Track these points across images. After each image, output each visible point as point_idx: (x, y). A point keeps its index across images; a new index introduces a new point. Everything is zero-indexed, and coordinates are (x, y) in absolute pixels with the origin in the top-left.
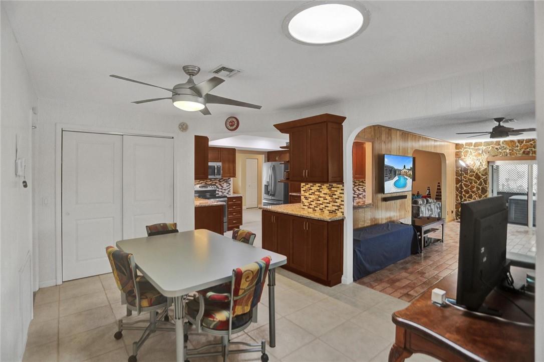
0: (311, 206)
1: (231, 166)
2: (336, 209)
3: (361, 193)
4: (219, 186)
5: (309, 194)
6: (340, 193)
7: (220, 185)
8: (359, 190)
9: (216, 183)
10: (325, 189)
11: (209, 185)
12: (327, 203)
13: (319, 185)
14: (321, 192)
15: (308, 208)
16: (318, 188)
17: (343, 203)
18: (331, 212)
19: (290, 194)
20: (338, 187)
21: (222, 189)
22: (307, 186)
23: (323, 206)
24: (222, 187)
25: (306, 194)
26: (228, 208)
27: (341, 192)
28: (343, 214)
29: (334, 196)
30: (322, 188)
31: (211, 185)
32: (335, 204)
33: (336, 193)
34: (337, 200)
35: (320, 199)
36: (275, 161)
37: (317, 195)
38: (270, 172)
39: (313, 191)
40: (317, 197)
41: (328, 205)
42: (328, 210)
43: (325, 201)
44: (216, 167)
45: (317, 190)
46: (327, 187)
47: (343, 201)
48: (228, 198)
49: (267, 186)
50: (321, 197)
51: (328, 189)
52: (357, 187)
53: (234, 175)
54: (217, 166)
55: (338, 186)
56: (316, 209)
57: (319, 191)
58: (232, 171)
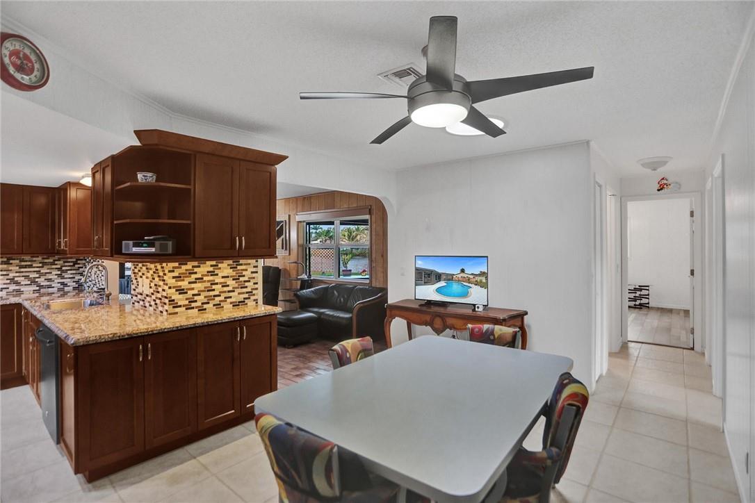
0: (193, 305)
2: (244, 299)
5: (190, 283)
6: (252, 272)
10: (225, 268)
12: (229, 292)
13: (214, 263)
14: (217, 275)
15: (187, 309)
16: (211, 269)
17: (256, 286)
18: (235, 305)
20: (249, 264)
22: (184, 267)
23: (222, 298)
25: (180, 283)
27: (254, 270)
28: (257, 303)
29: (242, 279)
30: (220, 268)
32: (245, 290)
33: (244, 273)
34: (247, 284)
35: (214, 287)
37: (208, 281)
39: (199, 276)
40: (209, 284)
41: (231, 294)
42: (231, 303)
43: (226, 289)
45: (208, 272)
46: (228, 265)
47: (257, 283)
50: (217, 284)
51: (231, 268)
55: (249, 261)
56: (205, 306)
57: (212, 273)
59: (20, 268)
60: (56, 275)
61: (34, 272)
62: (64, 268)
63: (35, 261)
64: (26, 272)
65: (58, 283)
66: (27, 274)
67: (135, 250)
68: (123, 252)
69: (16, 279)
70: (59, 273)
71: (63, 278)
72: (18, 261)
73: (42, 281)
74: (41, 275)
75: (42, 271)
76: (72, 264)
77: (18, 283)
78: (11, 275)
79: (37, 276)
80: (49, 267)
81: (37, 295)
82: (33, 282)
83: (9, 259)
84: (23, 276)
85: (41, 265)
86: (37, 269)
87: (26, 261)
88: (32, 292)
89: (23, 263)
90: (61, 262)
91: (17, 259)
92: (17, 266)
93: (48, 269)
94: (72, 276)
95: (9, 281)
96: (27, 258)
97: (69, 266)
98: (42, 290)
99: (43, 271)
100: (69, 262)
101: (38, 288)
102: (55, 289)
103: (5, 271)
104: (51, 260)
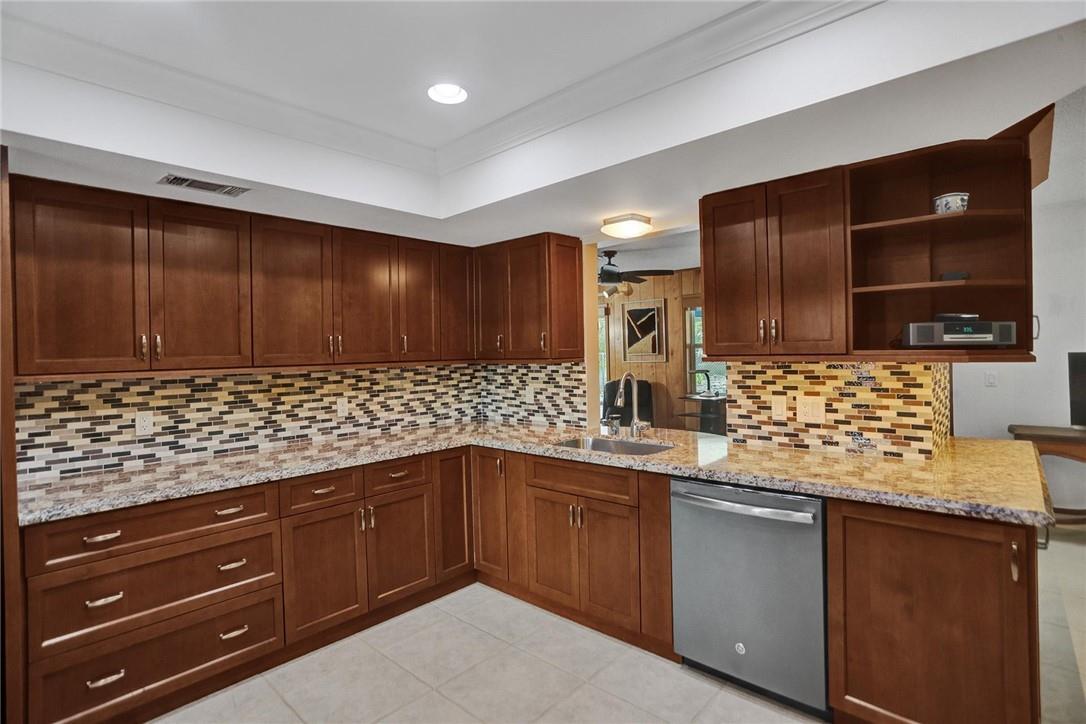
3: (394, 416)
8: (388, 409)
52: (381, 399)
59: (414, 385)
60: (453, 396)
61: (430, 391)
62: (461, 385)
63: (431, 373)
64: (421, 392)
65: (456, 410)
66: (423, 396)
67: (948, 338)
68: (911, 344)
69: (411, 404)
70: (456, 393)
71: (460, 401)
72: (411, 374)
73: (438, 407)
74: (437, 396)
75: (438, 391)
76: (468, 378)
77: (412, 411)
78: (406, 397)
80: (445, 383)
81: (434, 430)
82: (429, 408)
83: (402, 370)
84: (418, 399)
85: (436, 380)
86: (432, 387)
87: (422, 374)
88: (428, 425)
89: (419, 377)
90: (457, 375)
91: (412, 370)
92: (412, 382)
93: (445, 386)
94: (469, 398)
95: (403, 408)
96: (421, 367)
97: (467, 381)
98: (440, 423)
99: (440, 389)
100: (465, 375)
101: (433, 420)
102: (452, 420)
103: (399, 390)
104: (447, 372)
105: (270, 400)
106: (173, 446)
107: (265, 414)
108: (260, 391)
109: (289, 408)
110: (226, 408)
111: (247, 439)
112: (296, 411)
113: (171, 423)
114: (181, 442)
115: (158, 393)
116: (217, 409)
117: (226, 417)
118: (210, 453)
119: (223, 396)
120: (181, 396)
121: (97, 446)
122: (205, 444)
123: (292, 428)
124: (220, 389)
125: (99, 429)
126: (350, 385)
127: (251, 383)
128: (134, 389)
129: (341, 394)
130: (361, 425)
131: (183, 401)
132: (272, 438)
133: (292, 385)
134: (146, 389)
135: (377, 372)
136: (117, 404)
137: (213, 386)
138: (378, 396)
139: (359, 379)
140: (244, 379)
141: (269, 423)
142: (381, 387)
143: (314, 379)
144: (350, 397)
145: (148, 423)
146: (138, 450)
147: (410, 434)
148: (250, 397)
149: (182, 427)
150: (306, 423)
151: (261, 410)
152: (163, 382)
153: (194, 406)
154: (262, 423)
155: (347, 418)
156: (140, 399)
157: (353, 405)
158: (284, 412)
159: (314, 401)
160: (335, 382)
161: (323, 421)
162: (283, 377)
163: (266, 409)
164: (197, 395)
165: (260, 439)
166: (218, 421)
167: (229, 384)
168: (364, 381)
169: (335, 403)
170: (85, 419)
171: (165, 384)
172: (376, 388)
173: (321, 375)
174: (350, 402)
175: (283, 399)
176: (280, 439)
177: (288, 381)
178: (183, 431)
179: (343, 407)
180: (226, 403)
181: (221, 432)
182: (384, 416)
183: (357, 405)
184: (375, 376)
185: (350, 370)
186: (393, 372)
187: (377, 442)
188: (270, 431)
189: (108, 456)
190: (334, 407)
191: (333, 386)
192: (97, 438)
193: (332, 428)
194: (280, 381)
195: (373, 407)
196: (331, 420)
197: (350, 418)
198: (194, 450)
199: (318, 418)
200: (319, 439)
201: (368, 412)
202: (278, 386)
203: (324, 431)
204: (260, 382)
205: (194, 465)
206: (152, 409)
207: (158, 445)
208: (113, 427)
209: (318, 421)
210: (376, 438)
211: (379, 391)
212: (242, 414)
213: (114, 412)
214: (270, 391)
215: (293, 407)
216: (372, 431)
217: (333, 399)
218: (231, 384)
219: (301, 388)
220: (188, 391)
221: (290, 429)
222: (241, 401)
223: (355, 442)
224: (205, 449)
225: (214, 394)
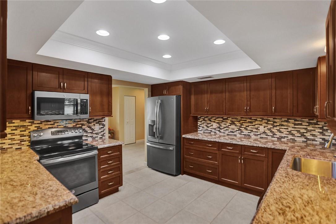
1: (105, 100)
3: (283, 135)
4: (87, 129)
7: (90, 127)
8: (280, 132)
9: (83, 125)
11: (70, 128)
19: (183, 136)
21: (92, 133)
24: (93, 130)
26: (100, 165)
31: (74, 128)
36: (163, 95)
38: (157, 109)
44: (79, 101)
48: (99, 150)
49: (151, 127)
52: (278, 128)
53: (110, 114)
54: (82, 100)
58: (106, 107)
59: (294, 125)
60: (318, 132)
61: (303, 128)
62: (325, 128)
63: (304, 121)
64: (298, 128)
65: (320, 138)
66: (299, 129)
69: (292, 132)
70: (321, 131)
71: (324, 135)
72: (293, 121)
73: (308, 135)
74: (308, 131)
75: (308, 129)
77: (293, 135)
78: (290, 129)
79: (305, 131)
80: (314, 126)
81: (305, 144)
82: (302, 135)
83: (288, 119)
84: (296, 131)
85: (307, 124)
86: (305, 127)
87: (298, 121)
90: (323, 123)
91: (293, 119)
92: (293, 124)
93: (312, 127)
95: (288, 133)
96: (298, 119)
98: (309, 142)
99: (309, 128)
101: (305, 140)
102: (318, 143)
103: (286, 126)
104: (315, 121)
105: (240, 124)
106: (219, 131)
107: (239, 127)
108: (238, 121)
109: (245, 127)
110: (230, 124)
111: (234, 133)
112: (247, 128)
113: (219, 126)
114: (221, 130)
115: (217, 119)
116: (228, 124)
117: (229, 127)
118: (226, 134)
119: (229, 122)
120: (221, 121)
121: (207, 128)
122: (225, 132)
123: (246, 132)
124: (228, 120)
125: (208, 125)
126: (265, 122)
127: (235, 119)
128: (213, 118)
129: (262, 125)
130: (269, 135)
131: (221, 122)
132: (240, 134)
133: (246, 120)
134: (215, 118)
135: (277, 119)
136: (210, 121)
137: (227, 119)
138: (276, 127)
139: (269, 121)
140: (233, 118)
141: (239, 130)
142: (278, 124)
143: (252, 119)
144: (264, 126)
145: (215, 125)
146: (213, 130)
147: (291, 143)
148: (235, 122)
149: (221, 127)
150: (250, 131)
151: (237, 126)
152: (218, 117)
153: (223, 123)
154: (238, 129)
155: (263, 132)
156: (214, 120)
157: (266, 129)
158: (244, 127)
159: (252, 126)
160: (259, 121)
161: (255, 132)
162: (243, 118)
163: (239, 126)
164: (224, 121)
165: (237, 133)
166: (227, 127)
167: (230, 119)
168: (271, 121)
169: (259, 127)
170: (206, 123)
171: (218, 118)
172: (275, 124)
173: (255, 118)
174: (264, 127)
175: (243, 124)
176: (242, 134)
177: (245, 119)
178: (221, 128)
179: (262, 129)
180: (229, 123)
181: (228, 130)
182: (278, 134)
183: (267, 129)
184: (275, 120)
185: (266, 118)
186: (283, 119)
187: (275, 143)
188: (240, 132)
189: (209, 130)
190: (259, 128)
191: (259, 122)
192: (208, 127)
193: (258, 135)
194: (243, 119)
195: (274, 130)
196: (258, 132)
197: (264, 133)
198: (223, 133)
199: (253, 131)
200: (253, 137)
201: (272, 132)
202: (242, 120)
203: (255, 135)
204: (238, 119)
205: (223, 136)
206: (216, 122)
207: (216, 130)
208: (210, 125)
209: (254, 132)
210: (275, 141)
211: (276, 125)
212: (233, 126)
213: (210, 122)
214: (240, 121)
215: (246, 126)
216: (273, 138)
217: (259, 126)
218: (231, 119)
219: (248, 122)
220: (222, 120)
221: (245, 132)
222: (233, 123)
223: (266, 140)
224: (225, 133)
225: (227, 121)
